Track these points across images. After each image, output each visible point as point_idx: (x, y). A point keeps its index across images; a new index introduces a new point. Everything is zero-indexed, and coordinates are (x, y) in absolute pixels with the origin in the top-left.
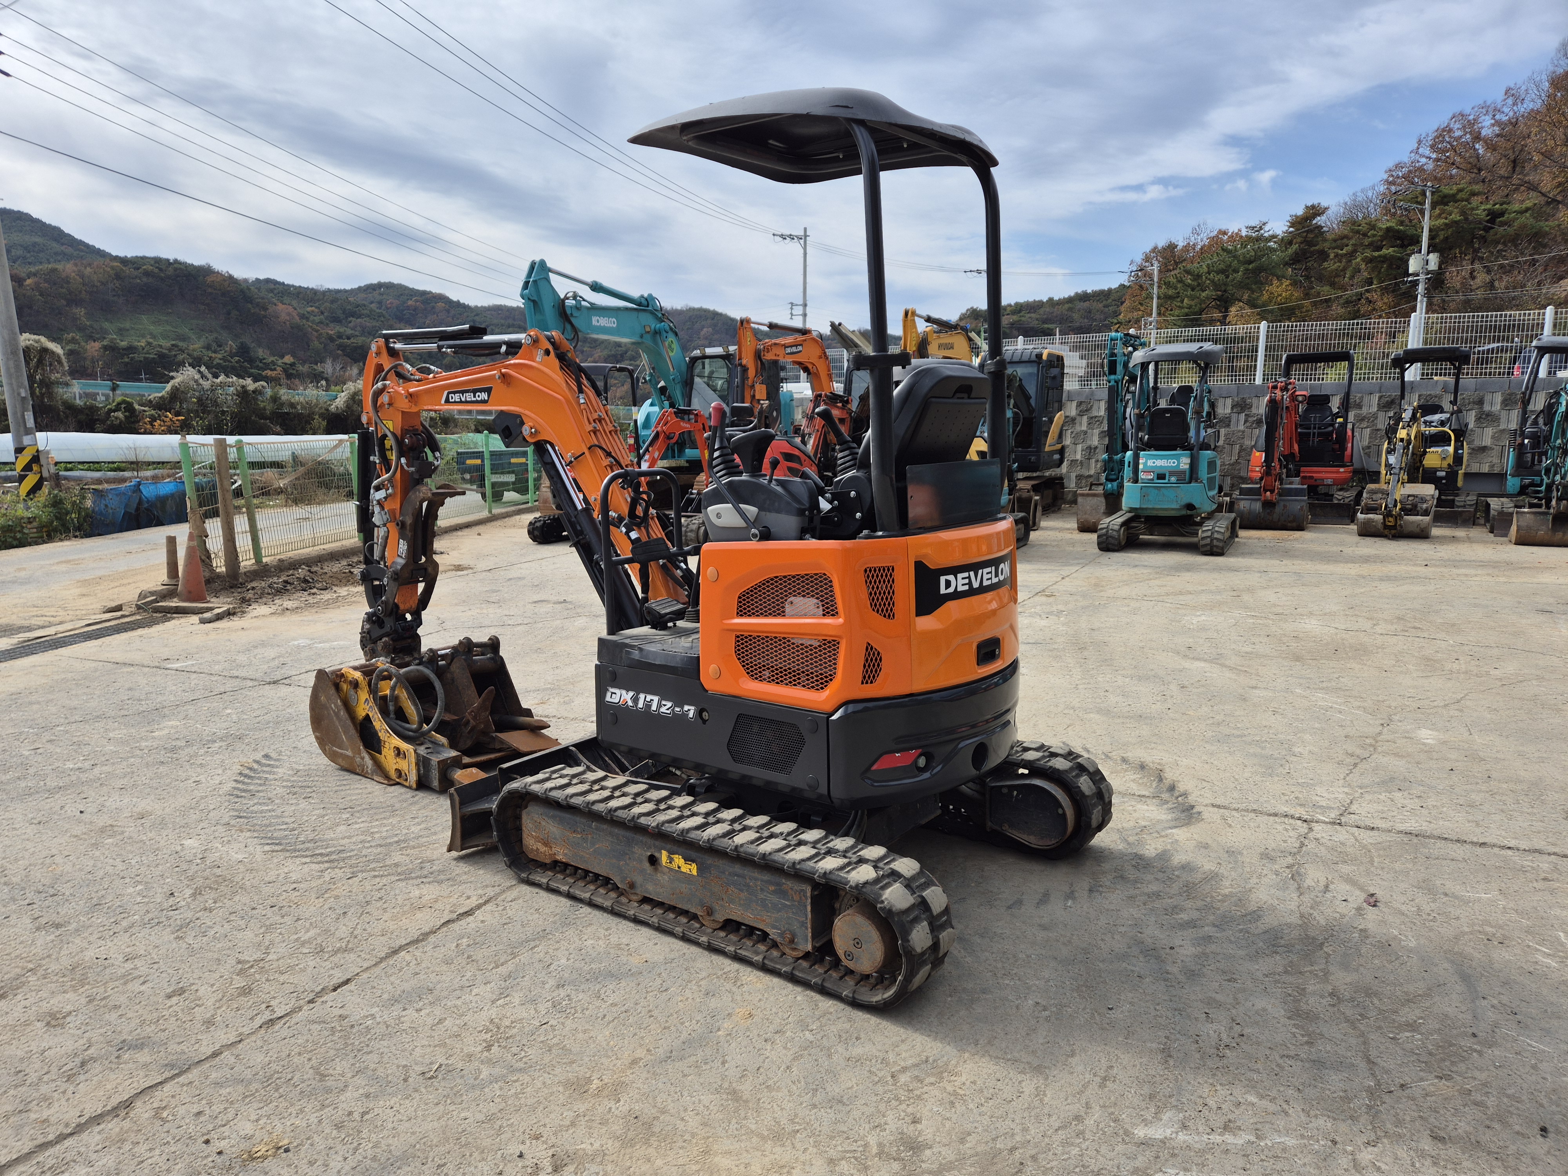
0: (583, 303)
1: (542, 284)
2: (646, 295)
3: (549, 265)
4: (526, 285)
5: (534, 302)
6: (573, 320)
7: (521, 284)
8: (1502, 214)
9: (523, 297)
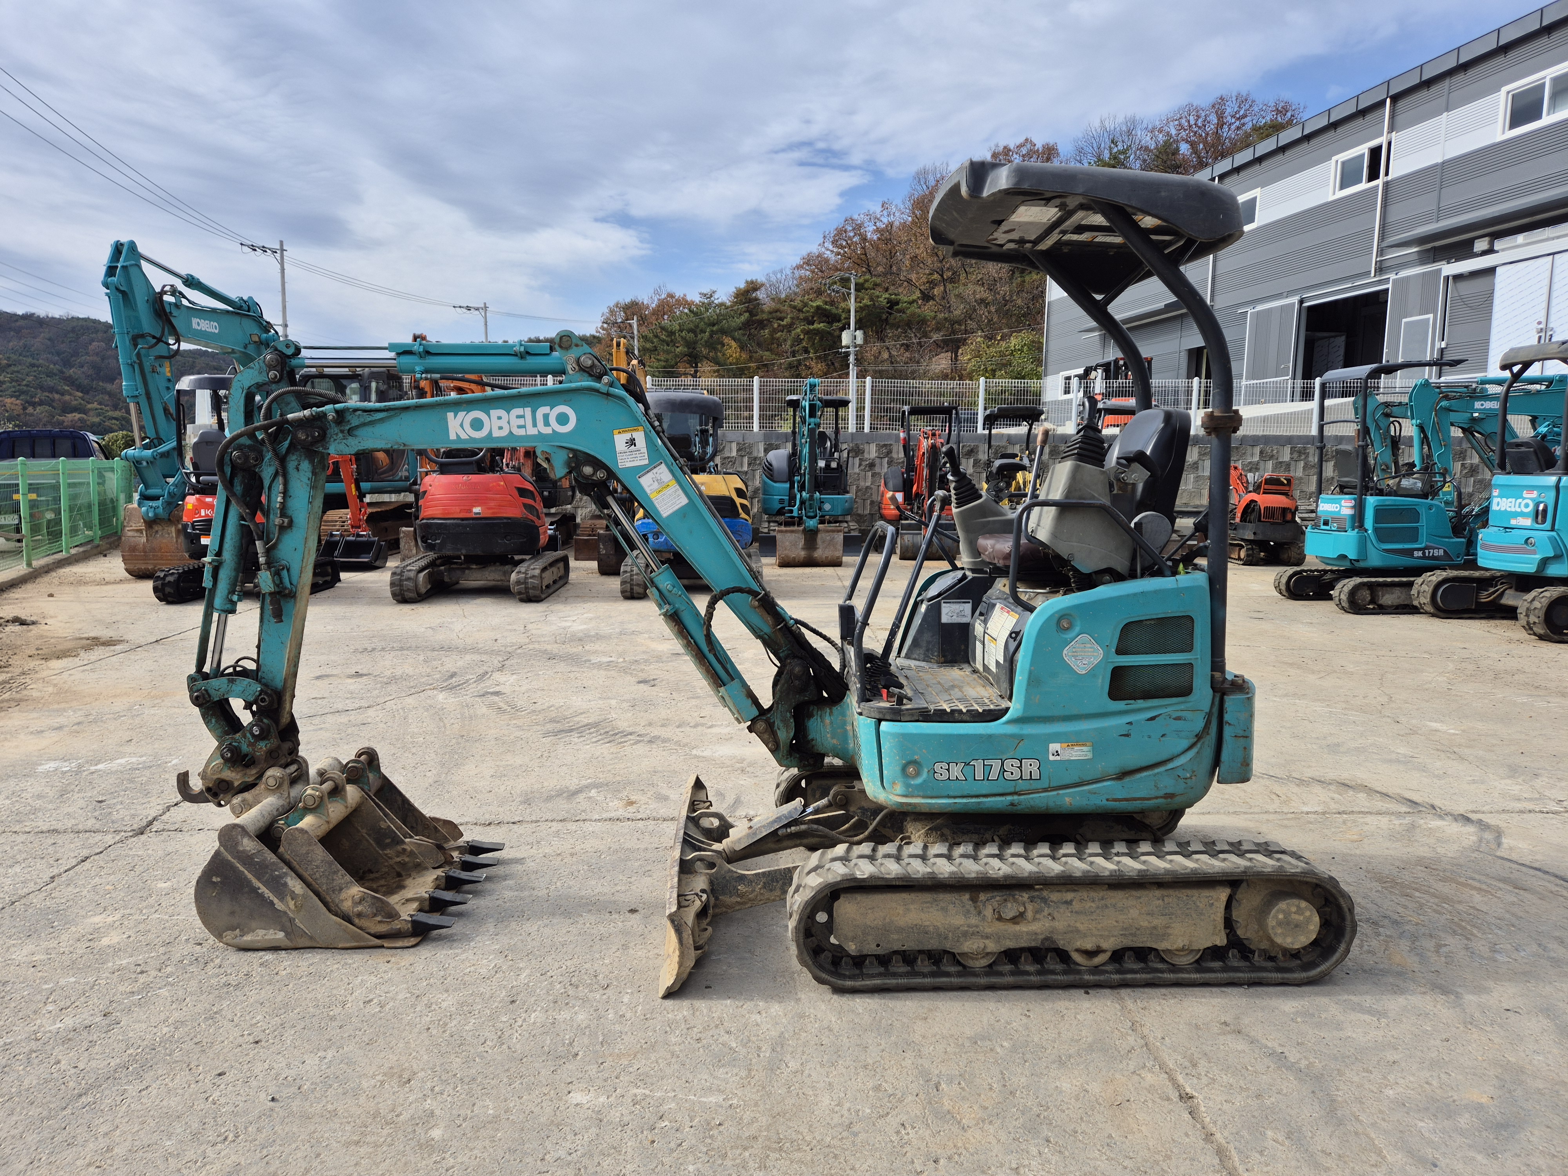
0: (185, 302)
1: (133, 271)
2: (245, 298)
3: (141, 249)
4: (111, 271)
5: (123, 293)
6: (173, 320)
7: (103, 270)
8: (897, 303)
9: (106, 285)
